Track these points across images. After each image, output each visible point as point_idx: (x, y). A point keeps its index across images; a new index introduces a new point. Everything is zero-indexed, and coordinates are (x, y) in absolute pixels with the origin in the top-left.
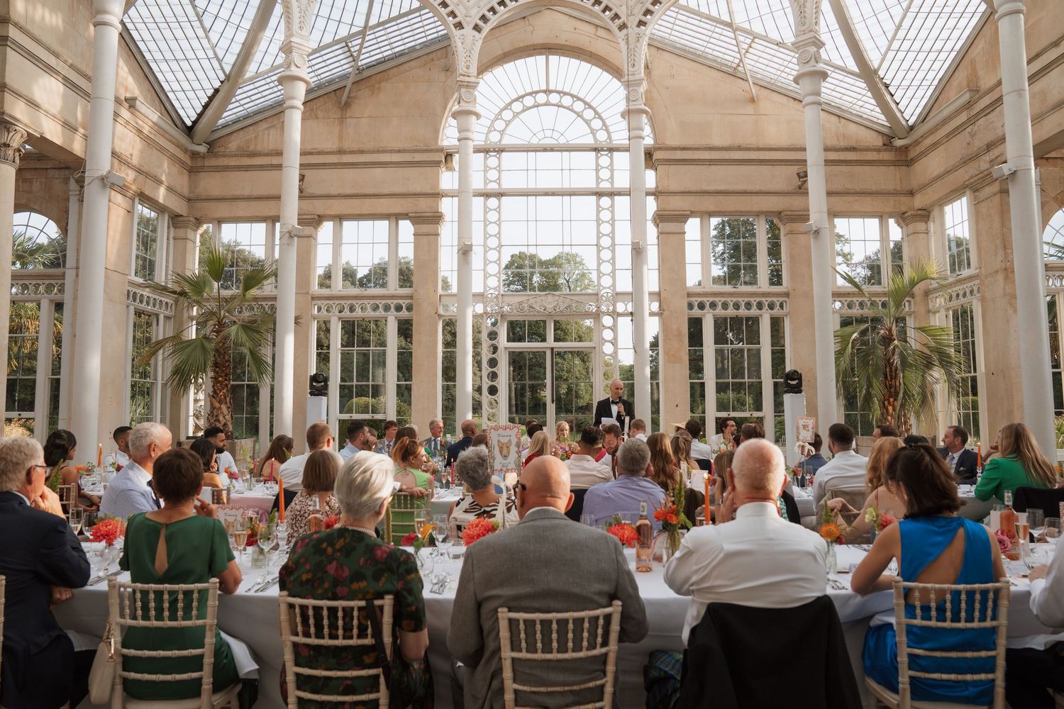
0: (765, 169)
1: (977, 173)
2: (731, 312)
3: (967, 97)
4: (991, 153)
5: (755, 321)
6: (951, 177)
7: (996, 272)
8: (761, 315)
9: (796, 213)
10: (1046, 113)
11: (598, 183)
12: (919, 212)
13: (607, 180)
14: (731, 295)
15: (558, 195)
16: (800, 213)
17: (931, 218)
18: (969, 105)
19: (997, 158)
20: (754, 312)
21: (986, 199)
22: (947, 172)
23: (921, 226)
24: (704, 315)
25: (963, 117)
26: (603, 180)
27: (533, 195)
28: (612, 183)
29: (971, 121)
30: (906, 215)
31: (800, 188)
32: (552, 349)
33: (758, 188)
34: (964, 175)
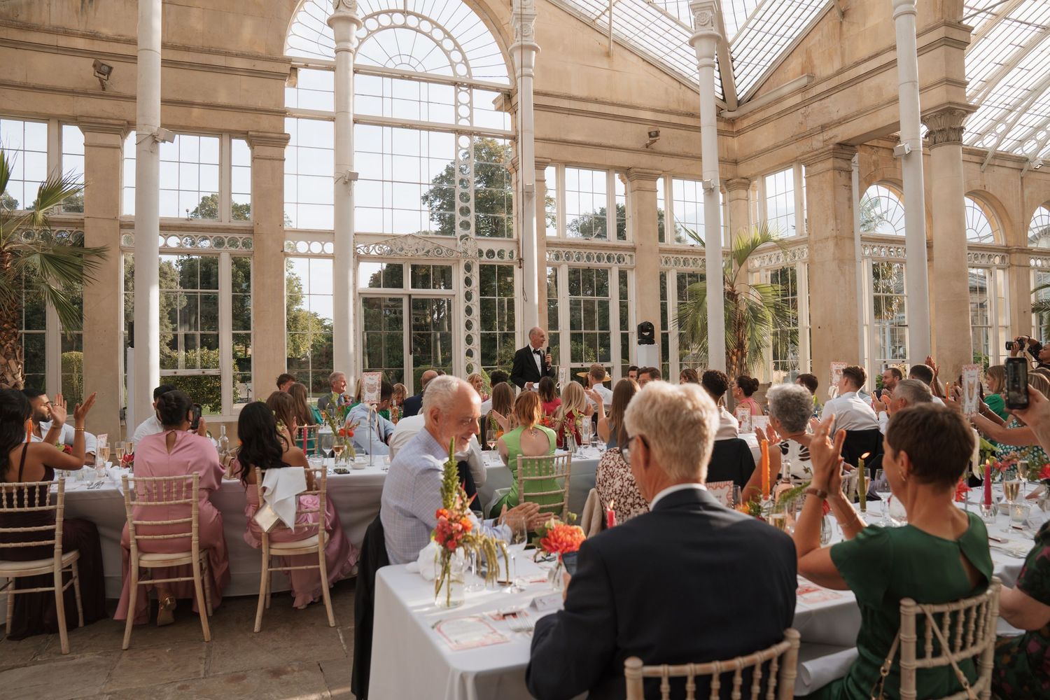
0: (617, 125)
1: (809, 150)
2: (583, 264)
3: (805, 81)
4: (825, 134)
5: (604, 274)
6: (780, 151)
7: (827, 239)
8: (610, 268)
9: (645, 171)
10: (882, 105)
11: (457, 120)
12: (743, 180)
13: (466, 118)
14: (585, 246)
15: (416, 129)
16: (648, 171)
17: (751, 186)
18: (804, 89)
19: (830, 138)
20: (604, 264)
21: (818, 174)
22: (777, 147)
23: (742, 193)
24: (559, 266)
25: (798, 99)
26: (462, 118)
27: (389, 126)
28: (471, 121)
29: (805, 103)
30: (731, 182)
31: (647, 147)
32: (410, 296)
33: (611, 142)
34: (795, 150)
